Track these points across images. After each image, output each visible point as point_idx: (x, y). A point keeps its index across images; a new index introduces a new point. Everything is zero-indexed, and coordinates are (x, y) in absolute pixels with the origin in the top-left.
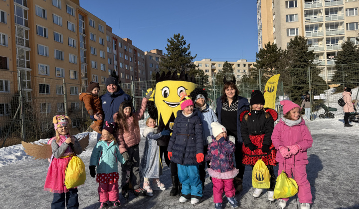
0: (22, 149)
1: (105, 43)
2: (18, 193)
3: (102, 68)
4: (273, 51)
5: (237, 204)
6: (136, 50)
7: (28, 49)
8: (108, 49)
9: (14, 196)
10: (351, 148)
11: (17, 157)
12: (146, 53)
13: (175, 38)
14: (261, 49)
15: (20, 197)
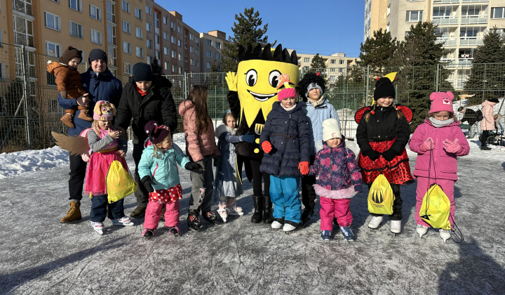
0: (30, 157)
1: (144, 17)
2: (31, 213)
3: (138, 53)
4: (385, 41)
5: (352, 236)
6: (187, 30)
7: (31, 18)
8: (147, 25)
9: (27, 216)
10: (494, 176)
11: (23, 166)
12: (201, 35)
13: (246, 13)
14: (368, 39)
15: (36, 217)
